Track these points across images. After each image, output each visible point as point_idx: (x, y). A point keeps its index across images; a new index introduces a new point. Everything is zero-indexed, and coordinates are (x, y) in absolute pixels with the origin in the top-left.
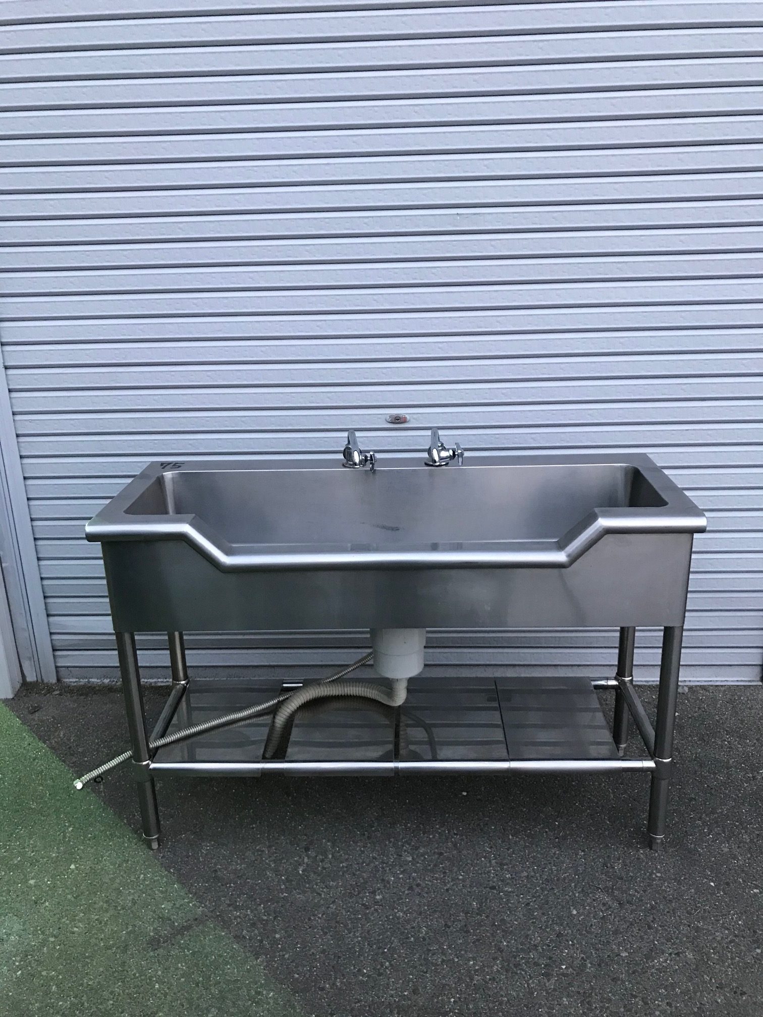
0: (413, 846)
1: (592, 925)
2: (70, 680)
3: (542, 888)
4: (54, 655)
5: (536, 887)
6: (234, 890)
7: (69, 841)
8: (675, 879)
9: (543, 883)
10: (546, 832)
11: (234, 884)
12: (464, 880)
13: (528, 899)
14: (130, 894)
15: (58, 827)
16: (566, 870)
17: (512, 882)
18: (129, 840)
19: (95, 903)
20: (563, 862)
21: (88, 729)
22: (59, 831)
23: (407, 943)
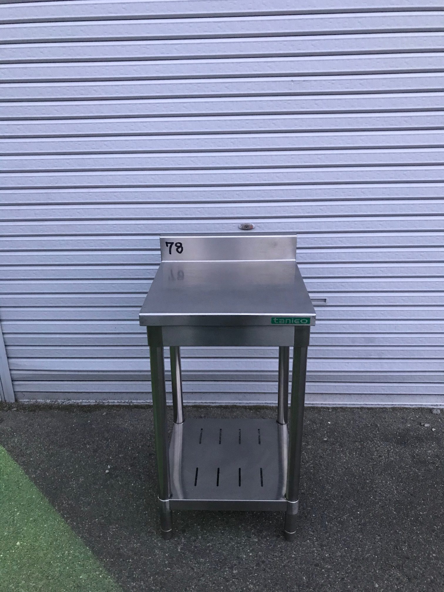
0: (258, 529)
2: (24, 401)
3: (352, 566)
4: (13, 384)
5: (347, 564)
6: (132, 565)
7: (17, 523)
9: (352, 562)
10: (352, 520)
11: (132, 560)
12: (296, 559)
13: (343, 575)
14: (57, 566)
15: (9, 512)
16: (368, 552)
17: (331, 561)
18: (58, 523)
19: (33, 573)
20: (366, 545)
21: (35, 436)
22: (10, 515)
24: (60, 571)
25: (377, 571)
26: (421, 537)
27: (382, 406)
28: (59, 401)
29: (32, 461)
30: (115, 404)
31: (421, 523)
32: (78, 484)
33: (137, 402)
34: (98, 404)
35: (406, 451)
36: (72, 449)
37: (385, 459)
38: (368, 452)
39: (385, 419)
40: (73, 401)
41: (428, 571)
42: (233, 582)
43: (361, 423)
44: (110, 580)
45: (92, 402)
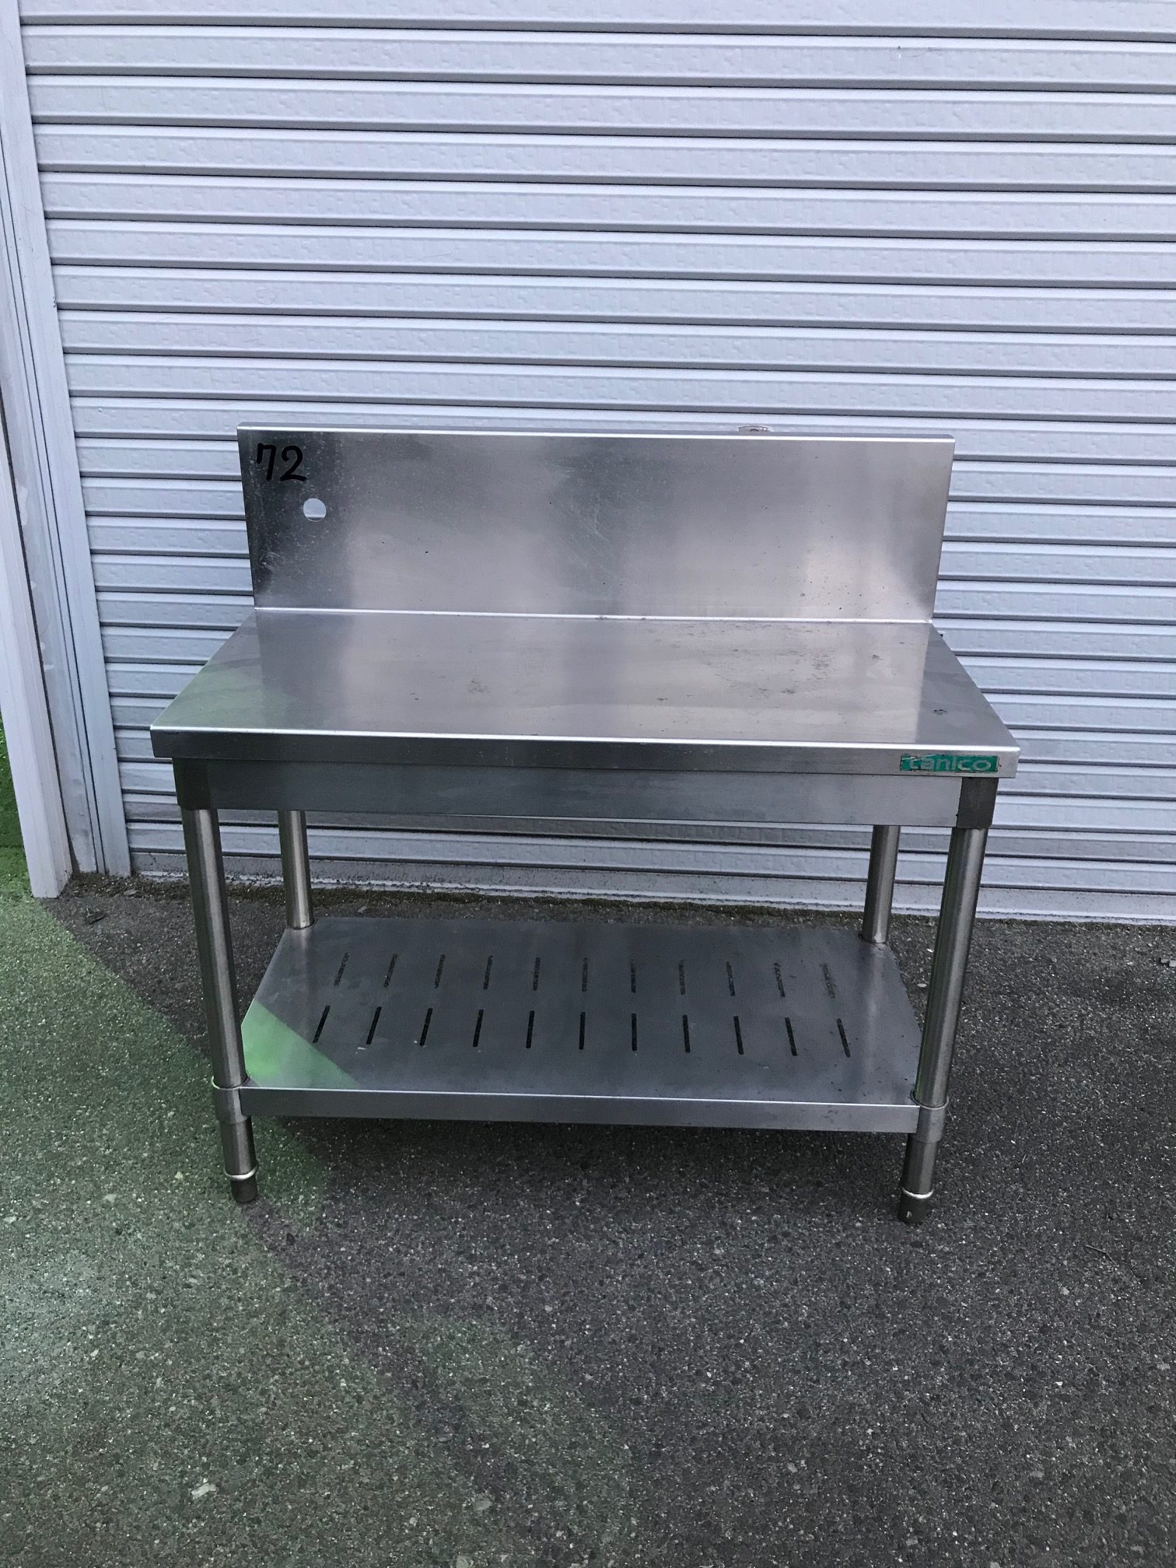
0: (769, 1168)
1: (1098, 1315)
2: (155, 875)
3: (1002, 1249)
4: (128, 830)
5: (991, 1246)
6: (464, 1229)
7: (170, 1133)
9: (1002, 1241)
10: (997, 1156)
11: (463, 1218)
12: (864, 1230)
13: (981, 1266)
15: (149, 1110)
16: (1041, 1220)
17: (950, 1237)
18: (272, 1137)
19: (223, 1238)
20: (1033, 1207)
21: (190, 953)
22: (151, 1116)
23: (777, 1330)
25: (1065, 1263)
27: (1062, 920)
28: (244, 878)
29: (190, 1005)
30: (387, 889)
33: (443, 888)
34: (344, 889)
35: (1125, 1018)
37: (1075, 1032)
38: (1031, 1017)
39: (1070, 947)
42: (716, 1272)
43: (1009, 954)
45: (328, 883)
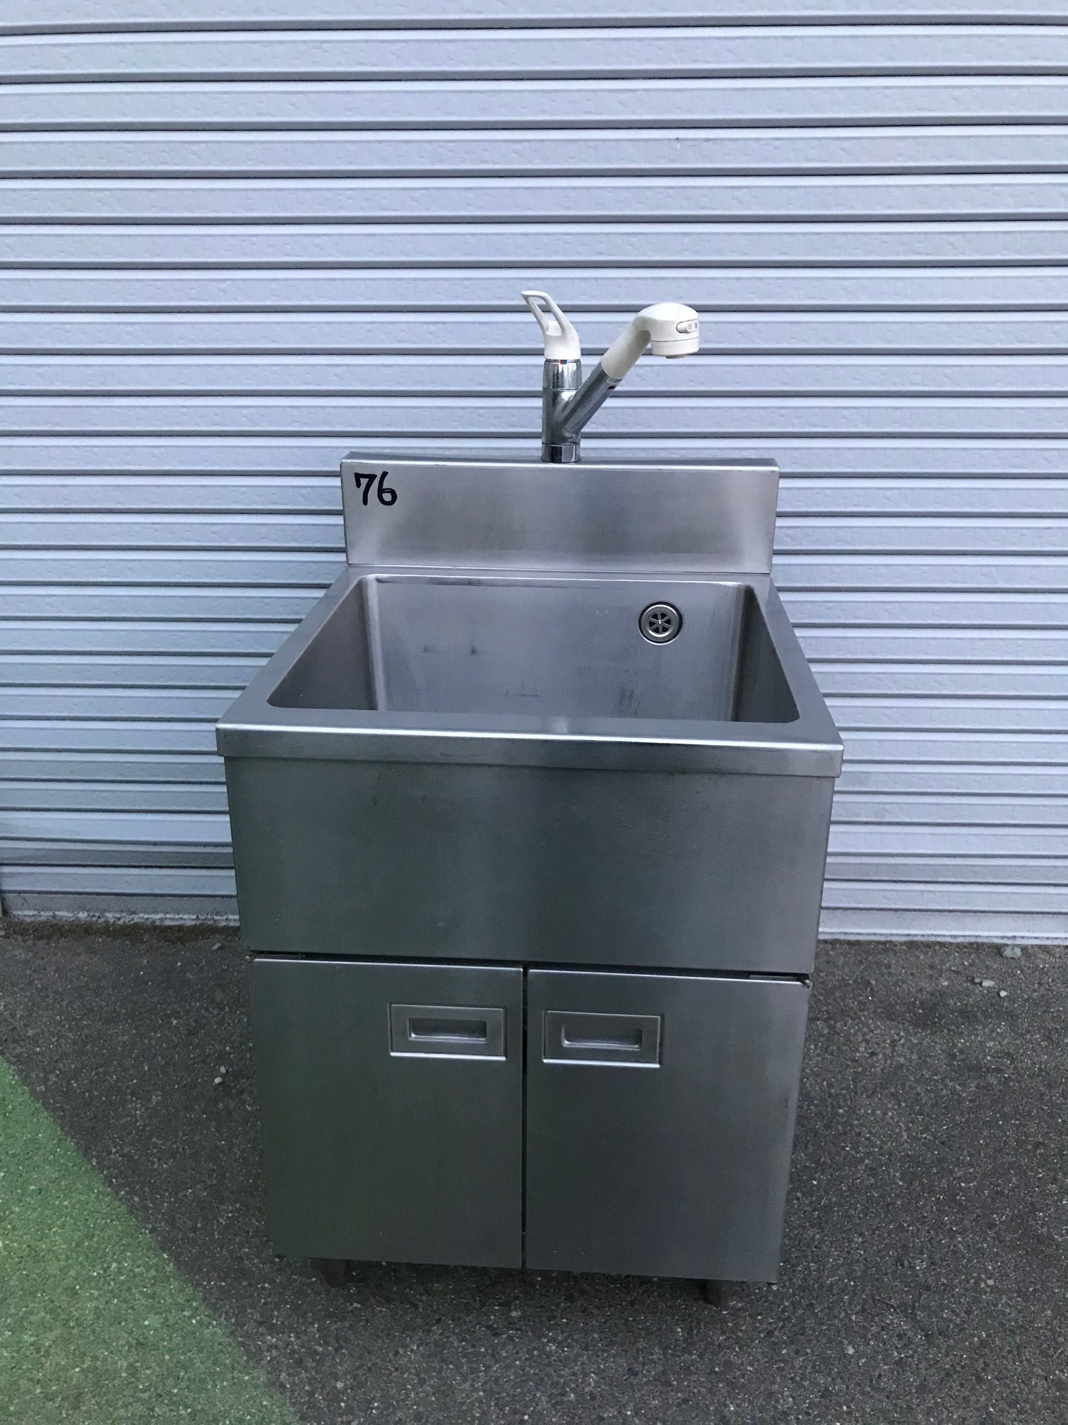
1: (880, 1376)
2: (25, 914)
3: (793, 1304)
6: (269, 1295)
8: (1019, 1291)
9: (794, 1294)
10: (798, 1199)
11: (270, 1283)
13: (770, 1323)
14: (91, 1298)
16: (834, 1270)
17: (743, 1290)
18: (97, 1197)
19: (32, 1313)
20: (828, 1255)
21: (47, 996)
23: (562, 1403)
24: (97, 1308)
25: (854, 1317)
26: (960, 1239)
27: (883, 939)
28: (109, 915)
29: (39, 1054)
31: (962, 1209)
32: (147, 1109)
34: (202, 924)
35: (936, 1043)
36: (137, 1028)
37: (886, 1060)
38: (844, 1044)
39: (890, 968)
40: (142, 915)
41: (973, 1320)
42: (510, 1338)
43: (831, 977)
44: (216, 1331)
45: (189, 919)
